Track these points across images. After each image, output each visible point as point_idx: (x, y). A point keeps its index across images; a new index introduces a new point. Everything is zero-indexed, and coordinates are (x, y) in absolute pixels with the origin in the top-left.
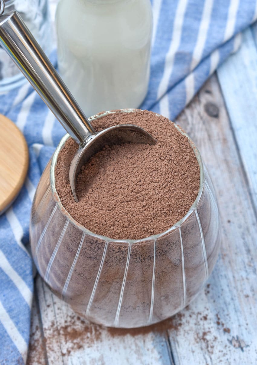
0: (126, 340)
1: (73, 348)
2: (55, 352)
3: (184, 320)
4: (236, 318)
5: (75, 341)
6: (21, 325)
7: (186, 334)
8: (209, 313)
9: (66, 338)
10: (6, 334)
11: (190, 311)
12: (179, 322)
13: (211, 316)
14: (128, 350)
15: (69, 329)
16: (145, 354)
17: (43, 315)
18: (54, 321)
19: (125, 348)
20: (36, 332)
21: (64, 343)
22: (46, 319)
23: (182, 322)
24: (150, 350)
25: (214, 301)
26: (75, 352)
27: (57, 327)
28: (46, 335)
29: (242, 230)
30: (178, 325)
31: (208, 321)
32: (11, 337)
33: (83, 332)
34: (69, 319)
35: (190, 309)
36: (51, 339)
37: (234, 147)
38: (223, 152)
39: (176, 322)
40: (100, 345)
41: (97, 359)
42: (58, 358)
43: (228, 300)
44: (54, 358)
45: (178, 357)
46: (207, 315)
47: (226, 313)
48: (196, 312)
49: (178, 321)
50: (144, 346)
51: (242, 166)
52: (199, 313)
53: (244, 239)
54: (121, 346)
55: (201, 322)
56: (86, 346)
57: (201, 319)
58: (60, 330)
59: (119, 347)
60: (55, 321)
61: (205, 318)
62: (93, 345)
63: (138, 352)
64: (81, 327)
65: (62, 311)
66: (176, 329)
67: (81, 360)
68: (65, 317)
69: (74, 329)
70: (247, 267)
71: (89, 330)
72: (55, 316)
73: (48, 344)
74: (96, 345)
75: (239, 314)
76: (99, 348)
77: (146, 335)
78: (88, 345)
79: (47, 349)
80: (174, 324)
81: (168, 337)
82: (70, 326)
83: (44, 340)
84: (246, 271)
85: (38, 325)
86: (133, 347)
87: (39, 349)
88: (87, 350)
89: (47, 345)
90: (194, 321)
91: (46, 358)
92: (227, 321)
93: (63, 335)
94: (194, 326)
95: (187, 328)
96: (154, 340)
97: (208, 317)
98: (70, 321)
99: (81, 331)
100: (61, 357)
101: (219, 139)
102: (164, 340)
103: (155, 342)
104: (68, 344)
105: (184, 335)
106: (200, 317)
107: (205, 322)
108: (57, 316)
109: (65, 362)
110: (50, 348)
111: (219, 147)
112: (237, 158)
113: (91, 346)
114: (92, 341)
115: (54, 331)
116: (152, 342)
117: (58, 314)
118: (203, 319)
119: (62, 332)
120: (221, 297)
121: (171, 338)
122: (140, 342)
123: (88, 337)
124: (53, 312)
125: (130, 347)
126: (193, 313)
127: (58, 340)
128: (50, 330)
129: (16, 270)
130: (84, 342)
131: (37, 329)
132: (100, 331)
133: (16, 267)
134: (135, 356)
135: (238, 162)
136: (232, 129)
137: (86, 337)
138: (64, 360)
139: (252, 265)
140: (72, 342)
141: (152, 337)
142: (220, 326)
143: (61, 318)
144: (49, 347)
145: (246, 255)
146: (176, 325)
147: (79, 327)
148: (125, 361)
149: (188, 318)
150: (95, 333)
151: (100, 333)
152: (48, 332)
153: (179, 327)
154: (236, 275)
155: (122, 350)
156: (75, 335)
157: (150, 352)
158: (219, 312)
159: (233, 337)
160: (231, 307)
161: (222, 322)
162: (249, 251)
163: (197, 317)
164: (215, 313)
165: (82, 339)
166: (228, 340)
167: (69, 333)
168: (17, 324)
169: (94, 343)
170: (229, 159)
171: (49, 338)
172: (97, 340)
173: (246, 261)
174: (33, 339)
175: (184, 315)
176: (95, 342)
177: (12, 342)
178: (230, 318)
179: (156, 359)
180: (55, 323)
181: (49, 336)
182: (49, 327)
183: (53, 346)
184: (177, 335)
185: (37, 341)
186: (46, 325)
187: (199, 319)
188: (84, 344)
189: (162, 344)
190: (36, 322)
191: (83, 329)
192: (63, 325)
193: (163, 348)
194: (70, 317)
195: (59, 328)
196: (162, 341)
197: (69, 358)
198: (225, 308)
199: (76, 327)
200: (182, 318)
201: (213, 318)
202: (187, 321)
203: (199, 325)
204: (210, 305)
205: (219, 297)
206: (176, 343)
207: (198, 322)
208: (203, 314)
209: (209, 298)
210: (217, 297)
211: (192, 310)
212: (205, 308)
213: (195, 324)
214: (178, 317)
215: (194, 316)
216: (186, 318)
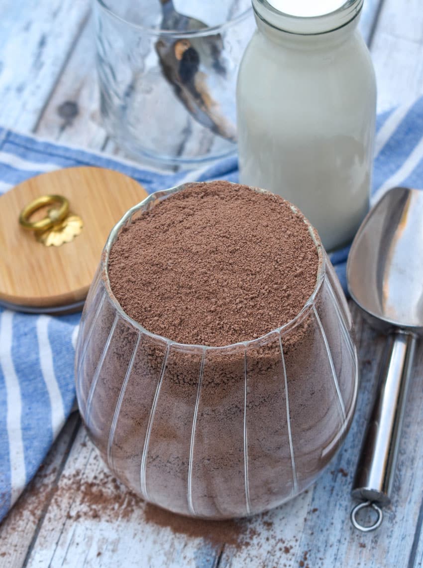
0: (162, 534)
1: (85, 514)
2: (61, 510)
3: (255, 541)
5: (94, 507)
6: (31, 453)
7: (248, 560)
8: (295, 546)
9: (83, 498)
10: (6, 457)
11: (271, 533)
12: (248, 540)
13: (298, 550)
14: (158, 547)
15: (94, 489)
16: (178, 562)
17: (70, 459)
18: (80, 471)
19: (155, 542)
20: (50, 474)
21: (78, 502)
22: (72, 463)
23: (251, 542)
24: (187, 560)
25: (312, 534)
26: (86, 519)
27: (80, 480)
28: (61, 484)
30: (244, 543)
31: (289, 556)
32: (12, 463)
33: (110, 499)
34: (102, 476)
35: (272, 530)
36: (64, 492)
39: (243, 538)
40: (123, 524)
41: (110, 540)
42: (60, 518)
43: (333, 539)
44: (55, 516)
46: (291, 547)
47: (320, 555)
48: (279, 537)
49: (246, 538)
50: (182, 552)
52: (281, 541)
54: (152, 538)
55: (278, 554)
56: (104, 518)
57: (280, 549)
58: (83, 484)
59: (147, 537)
60: (82, 472)
61: (287, 550)
62: (114, 521)
63: (170, 556)
64: (112, 492)
65: (97, 463)
66: (239, 547)
67: (89, 533)
68: (98, 471)
69: (101, 491)
71: (120, 501)
72: (85, 465)
73: (57, 495)
74: (118, 523)
75: (338, 564)
76: (120, 529)
77: (193, 538)
78: (108, 518)
79: (53, 501)
80: (239, 541)
81: (222, 553)
82: (98, 485)
83: (55, 488)
85: (58, 468)
86: (167, 546)
87: (42, 496)
88: (103, 524)
89: (55, 497)
90: (270, 548)
91: (45, 510)
93: (82, 492)
94: (265, 554)
95: (253, 552)
96: (199, 549)
97: (292, 551)
98: (102, 480)
99: (108, 498)
100: (64, 519)
102: (214, 554)
103: (200, 551)
104: (82, 506)
105: (245, 560)
106: (280, 545)
107: (284, 555)
108: (88, 467)
109: (66, 526)
110: (56, 502)
113: (111, 522)
114: (117, 516)
115: (73, 483)
116: (195, 550)
117: (90, 465)
118: (283, 549)
119: (83, 488)
120: (325, 533)
121: (224, 556)
122: (180, 543)
123: (113, 509)
124: (86, 460)
125: (162, 544)
126: (274, 537)
127: (73, 497)
128: (69, 479)
129: (58, 378)
130: (106, 513)
131: (54, 471)
132: (134, 508)
133: (59, 374)
134: (163, 558)
137: (111, 507)
138: (66, 524)
140: (89, 506)
141: (200, 544)
143: (93, 471)
144: (56, 500)
146: (242, 542)
147: (109, 491)
148: (146, 559)
149: (263, 541)
150: (126, 508)
151: (132, 511)
152: (65, 481)
153: (243, 547)
155: (150, 543)
156: (99, 498)
157: (186, 562)
158: (310, 551)
160: (331, 552)
161: (308, 565)
163: (277, 544)
164: (306, 549)
165: (105, 508)
167: (92, 494)
168: (26, 448)
169: (117, 520)
171: (63, 489)
172: (123, 517)
174: (42, 482)
175: (259, 535)
176: (120, 519)
177: (9, 470)
178: (322, 564)
180: (81, 474)
181: (64, 487)
182: (69, 475)
183: (61, 501)
184: (235, 555)
185: (46, 486)
186: (68, 471)
187: (277, 548)
188: (104, 515)
189: (208, 558)
190: (57, 462)
191: (113, 496)
192: (90, 480)
193: (207, 563)
194: (105, 474)
195: (82, 482)
196: (211, 555)
197: (75, 523)
198: (322, 549)
199: (104, 490)
200: (255, 537)
201: (298, 555)
202: (260, 545)
203: (273, 556)
204: (304, 536)
205: (322, 531)
206: (228, 565)
207: (275, 552)
208: (287, 544)
209: (307, 527)
210: (320, 530)
211: (275, 532)
212: (294, 537)
213: (269, 552)
214: (250, 533)
215: (272, 542)
216: (261, 539)
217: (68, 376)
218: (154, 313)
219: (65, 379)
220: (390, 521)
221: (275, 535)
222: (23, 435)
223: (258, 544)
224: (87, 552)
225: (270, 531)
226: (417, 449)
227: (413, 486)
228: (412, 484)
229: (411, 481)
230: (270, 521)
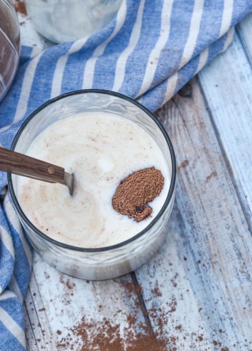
3: (178, 344)
4: (233, 335)
8: (204, 332)
11: (184, 332)
12: (174, 346)
13: (207, 335)
23: (176, 346)
25: (208, 318)
29: (230, 231)
31: (203, 342)
37: (213, 132)
38: (201, 139)
39: (170, 347)
43: (223, 314)
46: (202, 335)
48: (190, 333)
49: (172, 346)
51: (224, 154)
52: (193, 334)
53: (233, 241)
55: (197, 344)
57: (197, 340)
70: (240, 274)
75: (236, 329)
84: (239, 279)
90: (190, 343)
92: (225, 339)
94: (189, 349)
97: (204, 337)
101: (195, 124)
106: (194, 337)
107: (201, 343)
111: (196, 133)
112: (217, 145)
118: (198, 339)
120: (216, 312)
126: (187, 335)
135: (219, 149)
136: (208, 109)
139: (245, 270)
142: (217, 346)
145: (237, 260)
149: (183, 341)
154: (229, 285)
160: (227, 323)
161: (219, 341)
162: (240, 255)
163: (192, 338)
164: (211, 331)
170: (209, 147)
173: (238, 266)
175: (178, 338)
178: (227, 335)
187: (194, 341)
198: (220, 324)
200: (176, 342)
201: (209, 338)
202: (182, 345)
203: (195, 347)
204: (204, 322)
205: (213, 312)
207: (194, 344)
208: (198, 334)
209: (203, 315)
210: (211, 312)
211: (186, 331)
212: (200, 327)
213: (191, 347)
214: (172, 340)
215: (188, 338)
216: (181, 340)
220: (248, 280)
221: (187, 333)
223: (181, 345)
225: (183, 331)
226: (234, 219)
227: (248, 247)
228: (246, 247)
229: (244, 244)
230: (178, 325)
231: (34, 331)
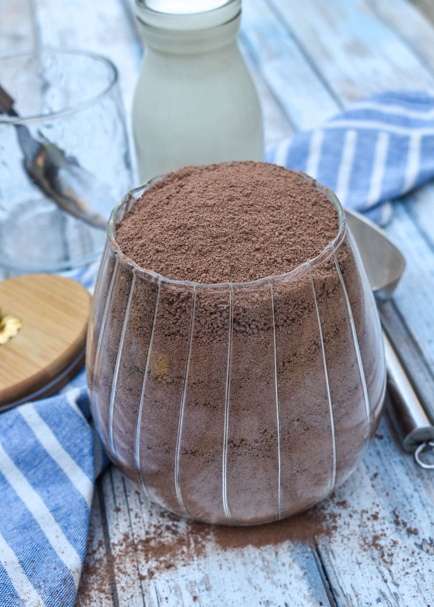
0: (246, 553)
1: (157, 568)
2: (129, 575)
3: (340, 522)
4: (425, 514)
5: (162, 559)
6: (72, 531)
7: (345, 541)
8: (380, 510)
9: (147, 555)
10: (47, 546)
11: (350, 509)
12: (333, 524)
13: (385, 513)
14: (250, 567)
15: (153, 543)
16: (279, 571)
17: (111, 527)
18: (128, 533)
19: (244, 564)
20: (98, 549)
21: (143, 562)
22: (115, 530)
23: (338, 525)
24: (287, 565)
25: (387, 494)
26: (160, 573)
27: (133, 541)
28: (115, 553)
30: (331, 528)
31: (380, 521)
32: (56, 549)
33: (175, 545)
34: (153, 529)
35: (349, 507)
36: (123, 558)
39: (327, 525)
40: (202, 561)
41: (198, 581)
42: (134, 583)
43: (409, 491)
44: (126, 583)
45: (335, 573)
46: (377, 513)
47: (408, 508)
48: (359, 510)
49: (330, 524)
50: (277, 561)
52: (364, 512)
54: (239, 562)
55: (369, 523)
56: (179, 564)
57: (369, 519)
58: (138, 544)
59: (234, 563)
60: (130, 533)
61: (375, 517)
62: (191, 562)
63: (268, 570)
64: (173, 539)
65: (141, 520)
66: (328, 533)
67: (172, 584)
68: (147, 526)
69: (160, 542)
71: (186, 543)
72: (130, 526)
73: (117, 564)
74: (196, 562)
75: (429, 509)
76: (201, 567)
77: (279, 544)
78: (183, 563)
79: (116, 571)
80: (325, 528)
81: (316, 545)
82: (154, 538)
83: (111, 560)
85: (103, 540)
86: (259, 562)
87: (102, 571)
88: (182, 570)
89: (116, 566)
90: (358, 522)
91: (113, 584)
92: (412, 519)
93: (142, 550)
94: (357, 529)
95: (346, 532)
96: (292, 551)
97: (380, 516)
98: (155, 533)
99: (172, 545)
100: (138, 583)
102: (309, 550)
103: (294, 553)
104: (150, 563)
105: (342, 541)
106: (365, 516)
107: (375, 522)
108: (133, 526)
109: (144, 588)
110: (120, 570)
113: (189, 564)
114: (191, 557)
115: (127, 547)
116: (289, 554)
117: (135, 524)
118: (371, 518)
119: (140, 547)
120: (398, 489)
121: (320, 547)
122: (270, 554)
123: (183, 552)
124: (128, 521)
125: (253, 563)
126: (355, 512)
127: (135, 558)
128: (121, 545)
130: (178, 559)
131: (100, 544)
132: (204, 543)
133: (67, 444)
134: (262, 574)
137: (180, 552)
138: (143, 586)
140: (157, 560)
141: (289, 547)
142: (401, 527)
143: (141, 528)
144: (118, 568)
146: (328, 528)
147: (169, 539)
148: (246, 582)
149: (348, 519)
150: (195, 546)
151: (204, 546)
152: (118, 548)
153: (333, 532)
155: (239, 567)
156: (162, 549)
157: (287, 567)
158: (396, 508)
159: (424, 540)
160: (415, 503)
161: (403, 521)
163: (362, 516)
164: (391, 509)
165: (174, 555)
166: (416, 544)
167: (153, 549)
168: (65, 529)
169: (193, 560)
171: (120, 556)
172: (198, 556)
174: (94, 558)
175: (340, 515)
176: (195, 558)
177: (56, 556)
178: (415, 514)
179: (296, 577)
180: (130, 536)
181: (120, 553)
182: (119, 541)
183: (125, 567)
184: (330, 542)
185: (100, 560)
186: (116, 537)
187: (365, 519)
188: (177, 562)
189: (307, 555)
190: (99, 535)
191: (175, 541)
192: (143, 537)
193: (308, 560)
194: (155, 526)
195: (136, 542)
196: (307, 552)
197: (152, 582)
198: (406, 503)
199: (162, 540)
200: (337, 519)
201: (388, 517)
202: (347, 523)
203: (366, 526)
204: (381, 500)
205: (394, 488)
206: (330, 553)
207: (365, 523)
208: (371, 512)
209: (379, 491)
210: (392, 489)
211: (353, 507)
212: (374, 504)
213: (359, 526)
214: (331, 518)
215: (356, 516)
216: (344, 518)
217: (79, 440)
218: (199, 271)
219: (76, 446)
221: (354, 510)
222: (55, 516)
223: (345, 524)
224: (180, 601)
225: (348, 508)
230: (341, 500)
231: (129, 499)
